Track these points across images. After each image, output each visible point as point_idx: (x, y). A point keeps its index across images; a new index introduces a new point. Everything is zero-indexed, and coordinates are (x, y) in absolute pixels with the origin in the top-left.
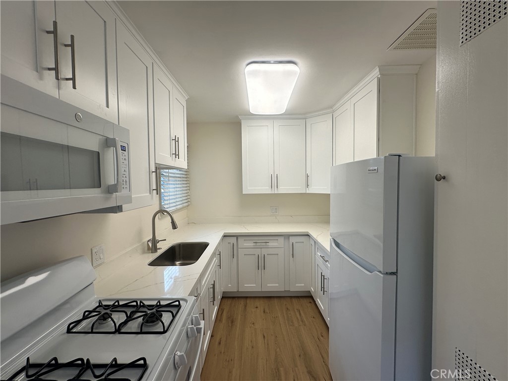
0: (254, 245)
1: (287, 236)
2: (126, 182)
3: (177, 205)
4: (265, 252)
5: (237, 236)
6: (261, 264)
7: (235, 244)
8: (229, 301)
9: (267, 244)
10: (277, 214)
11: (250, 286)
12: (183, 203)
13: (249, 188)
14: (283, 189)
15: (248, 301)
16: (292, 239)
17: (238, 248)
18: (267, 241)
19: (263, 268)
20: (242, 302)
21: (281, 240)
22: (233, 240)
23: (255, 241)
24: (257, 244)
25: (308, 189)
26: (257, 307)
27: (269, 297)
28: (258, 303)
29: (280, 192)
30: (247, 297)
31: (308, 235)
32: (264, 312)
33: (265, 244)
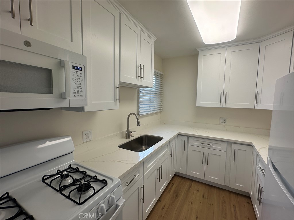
0: (200, 145)
1: (231, 143)
2: (81, 91)
3: (150, 111)
4: (209, 151)
5: (188, 136)
6: (205, 159)
7: (186, 141)
8: (179, 180)
9: (212, 146)
10: (225, 123)
11: (195, 173)
12: (156, 110)
13: (201, 102)
14: (230, 104)
15: (193, 183)
16: (235, 147)
17: (188, 145)
18: (212, 144)
19: (206, 163)
20: (188, 183)
21: (224, 145)
22: (185, 138)
23: (202, 142)
24: (203, 144)
25: (257, 106)
26: (198, 191)
27: (211, 186)
28: (201, 188)
29: (228, 106)
30: (193, 180)
31: (251, 145)
32: (203, 197)
33: (210, 146)
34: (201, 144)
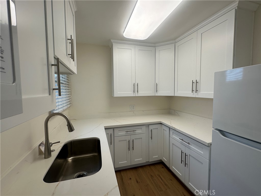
1: (148, 125)
4: (133, 137)
5: (113, 128)
6: (131, 146)
7: (112, 134)
9: (135, 132)
10: (134, 110)
12: (67, 105)
13: (118, 93)
14: (142, 93)
15: (122, 174)
16: (151, 127)
17: (114, 137)
18: (135, 130)
19: (132, 149)
21: (144, 128)
22: (111, 131)
24: (128, 132)
28: (130, 174)
29: (139, 95)
31: (161, 124)
33: (133, 132)
34: (126, 133)
